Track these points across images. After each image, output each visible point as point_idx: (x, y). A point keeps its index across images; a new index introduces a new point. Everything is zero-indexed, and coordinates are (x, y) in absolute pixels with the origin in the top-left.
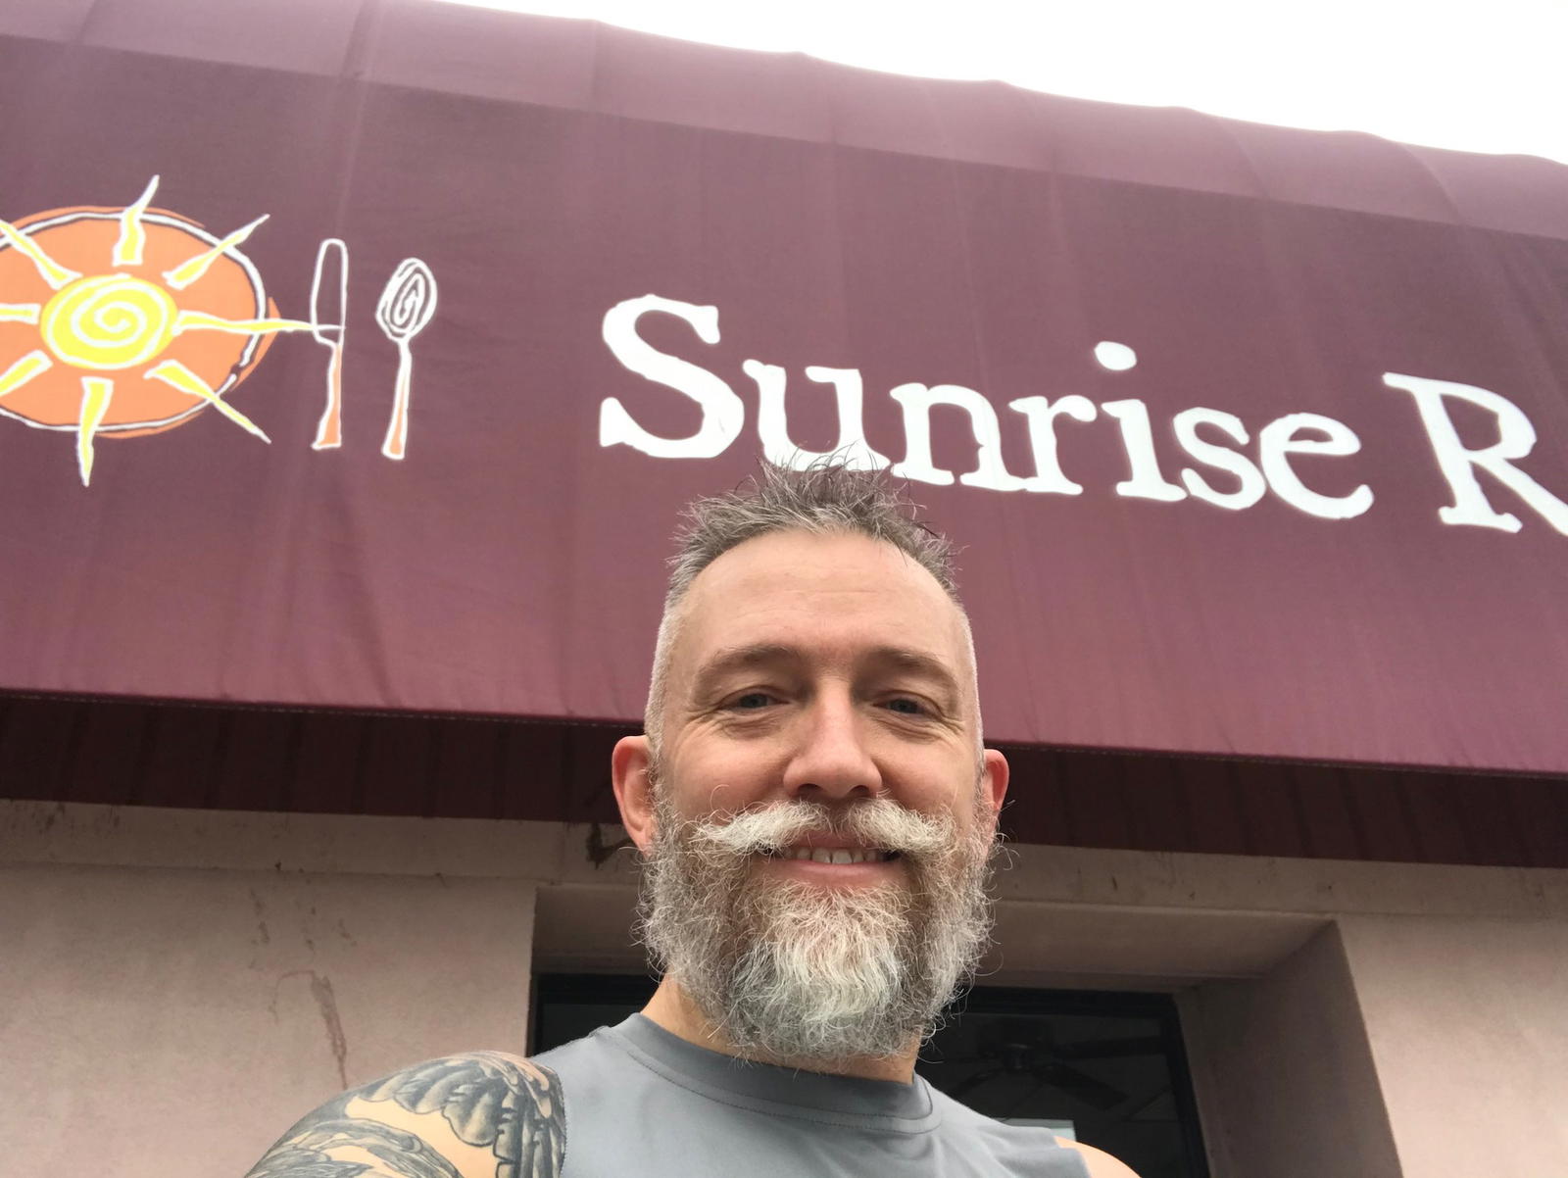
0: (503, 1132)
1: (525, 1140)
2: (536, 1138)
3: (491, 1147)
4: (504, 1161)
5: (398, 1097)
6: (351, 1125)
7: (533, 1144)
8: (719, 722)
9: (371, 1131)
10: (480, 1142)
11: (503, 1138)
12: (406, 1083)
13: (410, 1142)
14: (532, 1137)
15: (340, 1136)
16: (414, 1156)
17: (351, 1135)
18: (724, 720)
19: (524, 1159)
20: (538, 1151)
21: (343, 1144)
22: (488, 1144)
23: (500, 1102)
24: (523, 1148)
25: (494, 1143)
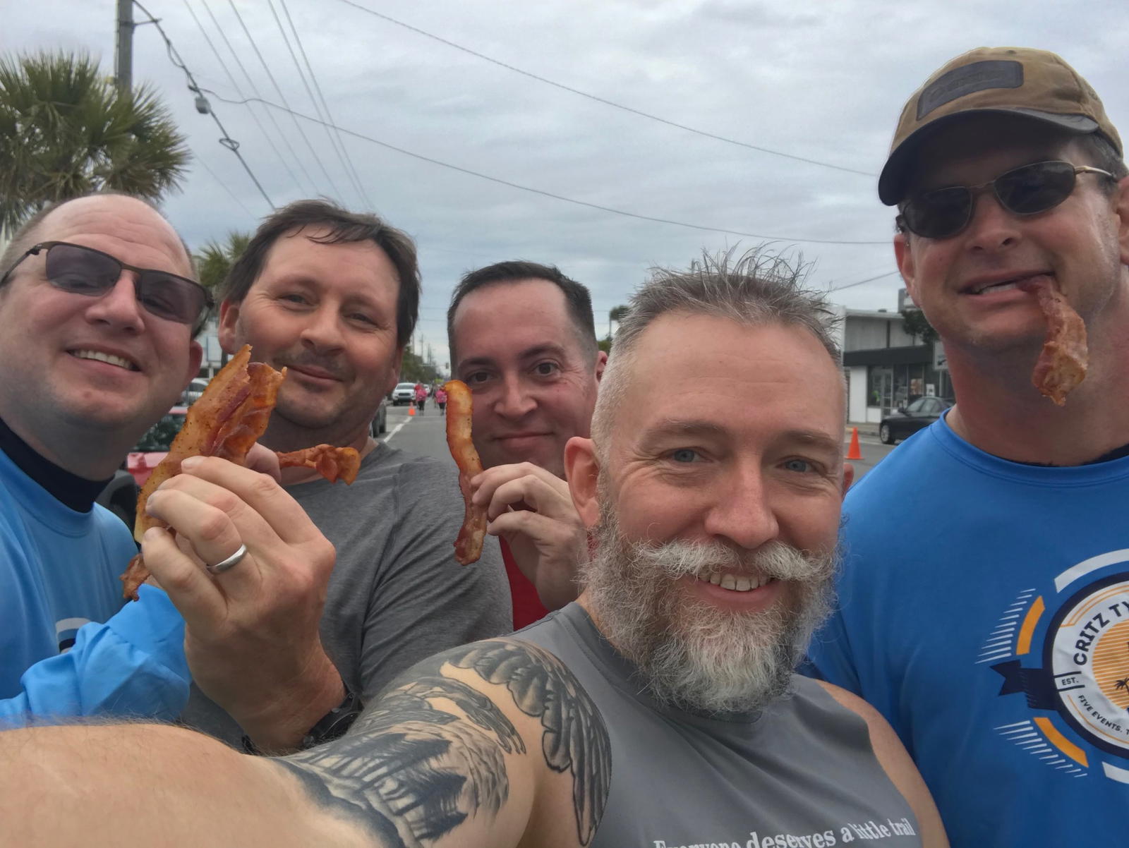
0: (547, 708)
1: (564, 716)
2: (571, 715)
3: (540, 718)
4: (548, 730)
5: (477, 668)
6: (445, 682)
7: (569, 719)
8: (659, 469)
9: (458, 689)
10: (532, 713)
11: (548, 713)
12: (482, 658)
13: (484, 702)
14: (569, 713)
15: (437, 689)
16: (486, 712)
17: (444, 689)
18: (662, 468)
19: (563, 730)
20: (573, 725)
21: (439, 696)
22: (538, 716)
23: (545, 686)
24: (563, 722)
25: (542, 715)
